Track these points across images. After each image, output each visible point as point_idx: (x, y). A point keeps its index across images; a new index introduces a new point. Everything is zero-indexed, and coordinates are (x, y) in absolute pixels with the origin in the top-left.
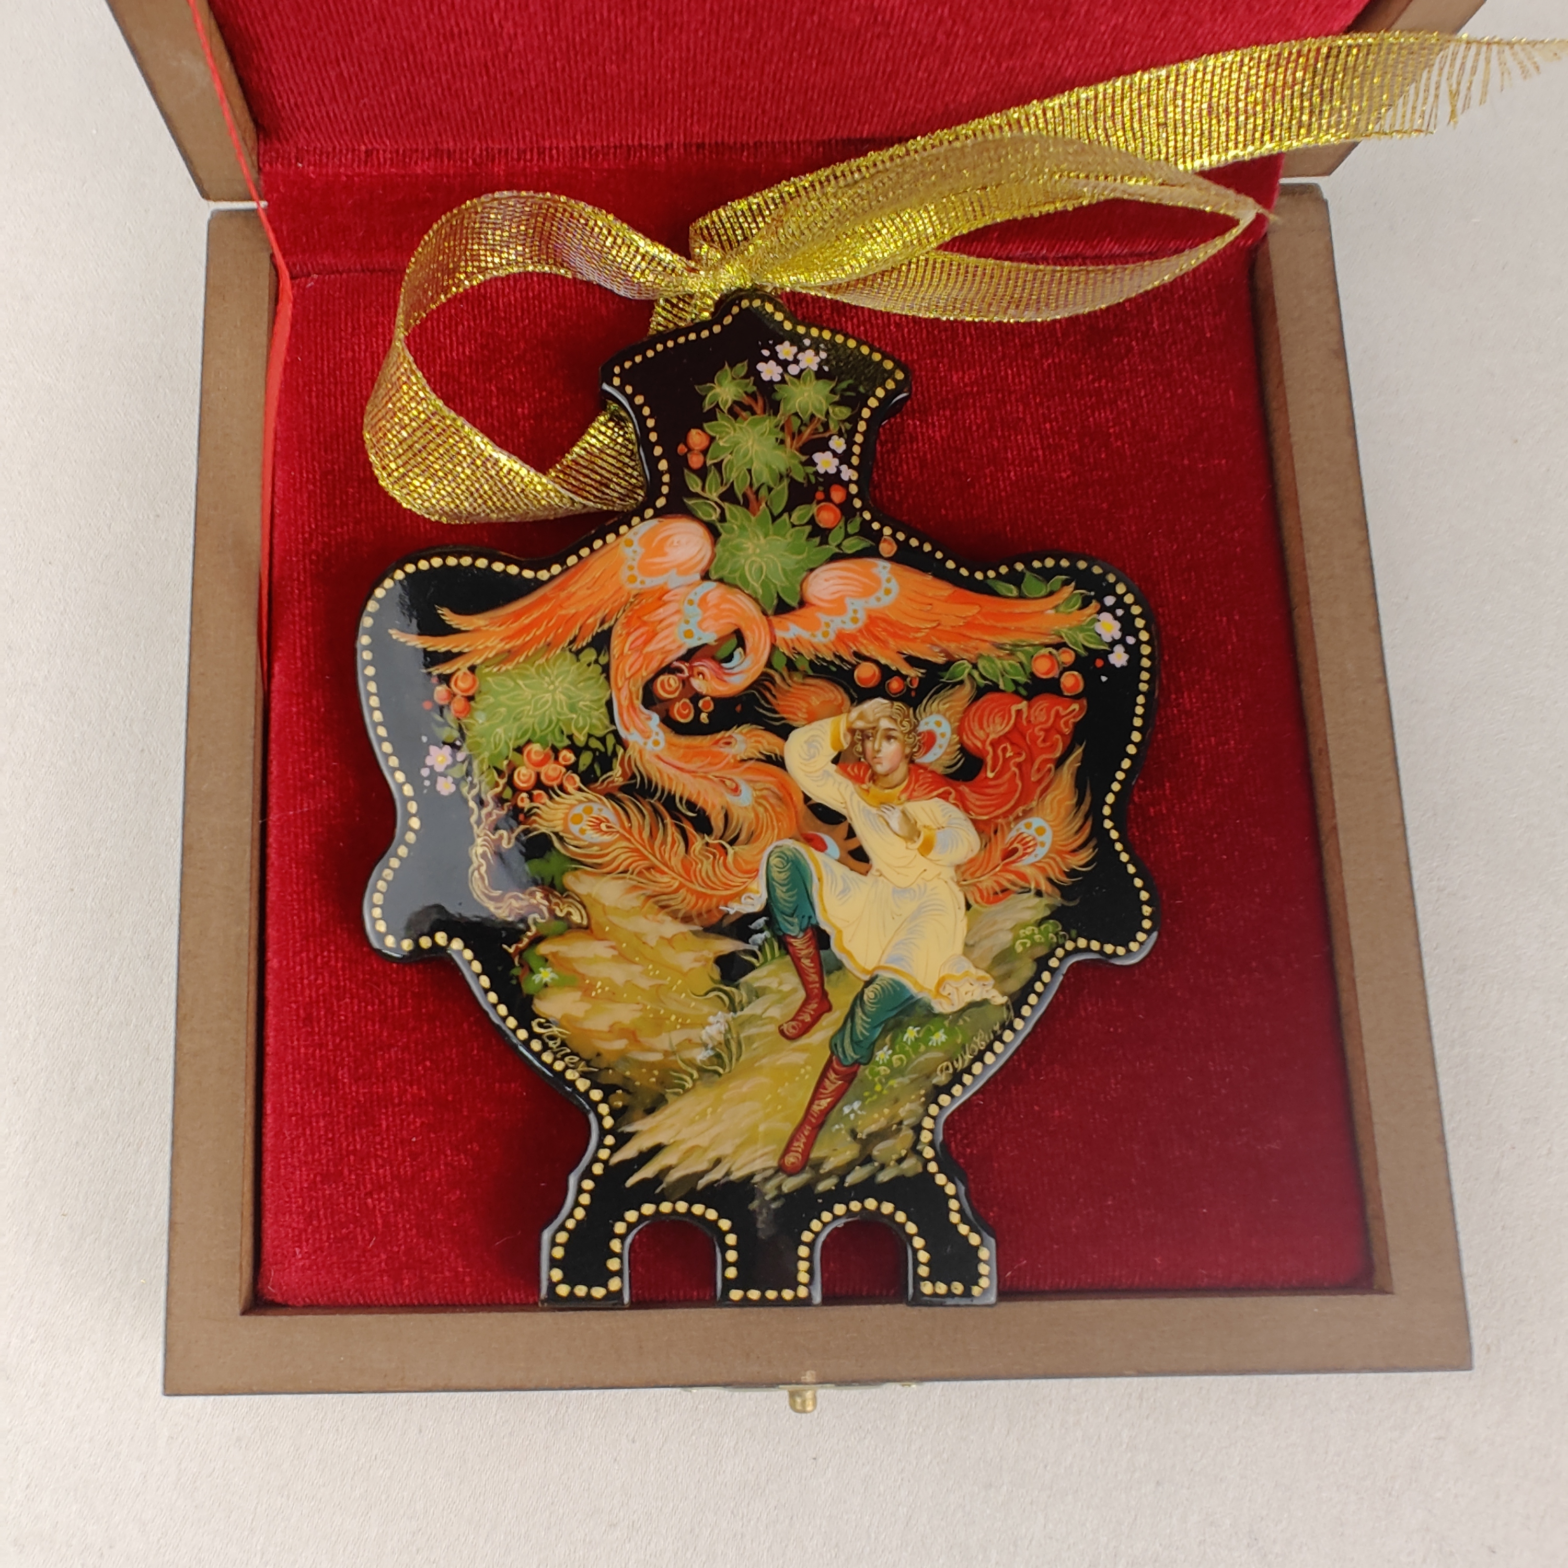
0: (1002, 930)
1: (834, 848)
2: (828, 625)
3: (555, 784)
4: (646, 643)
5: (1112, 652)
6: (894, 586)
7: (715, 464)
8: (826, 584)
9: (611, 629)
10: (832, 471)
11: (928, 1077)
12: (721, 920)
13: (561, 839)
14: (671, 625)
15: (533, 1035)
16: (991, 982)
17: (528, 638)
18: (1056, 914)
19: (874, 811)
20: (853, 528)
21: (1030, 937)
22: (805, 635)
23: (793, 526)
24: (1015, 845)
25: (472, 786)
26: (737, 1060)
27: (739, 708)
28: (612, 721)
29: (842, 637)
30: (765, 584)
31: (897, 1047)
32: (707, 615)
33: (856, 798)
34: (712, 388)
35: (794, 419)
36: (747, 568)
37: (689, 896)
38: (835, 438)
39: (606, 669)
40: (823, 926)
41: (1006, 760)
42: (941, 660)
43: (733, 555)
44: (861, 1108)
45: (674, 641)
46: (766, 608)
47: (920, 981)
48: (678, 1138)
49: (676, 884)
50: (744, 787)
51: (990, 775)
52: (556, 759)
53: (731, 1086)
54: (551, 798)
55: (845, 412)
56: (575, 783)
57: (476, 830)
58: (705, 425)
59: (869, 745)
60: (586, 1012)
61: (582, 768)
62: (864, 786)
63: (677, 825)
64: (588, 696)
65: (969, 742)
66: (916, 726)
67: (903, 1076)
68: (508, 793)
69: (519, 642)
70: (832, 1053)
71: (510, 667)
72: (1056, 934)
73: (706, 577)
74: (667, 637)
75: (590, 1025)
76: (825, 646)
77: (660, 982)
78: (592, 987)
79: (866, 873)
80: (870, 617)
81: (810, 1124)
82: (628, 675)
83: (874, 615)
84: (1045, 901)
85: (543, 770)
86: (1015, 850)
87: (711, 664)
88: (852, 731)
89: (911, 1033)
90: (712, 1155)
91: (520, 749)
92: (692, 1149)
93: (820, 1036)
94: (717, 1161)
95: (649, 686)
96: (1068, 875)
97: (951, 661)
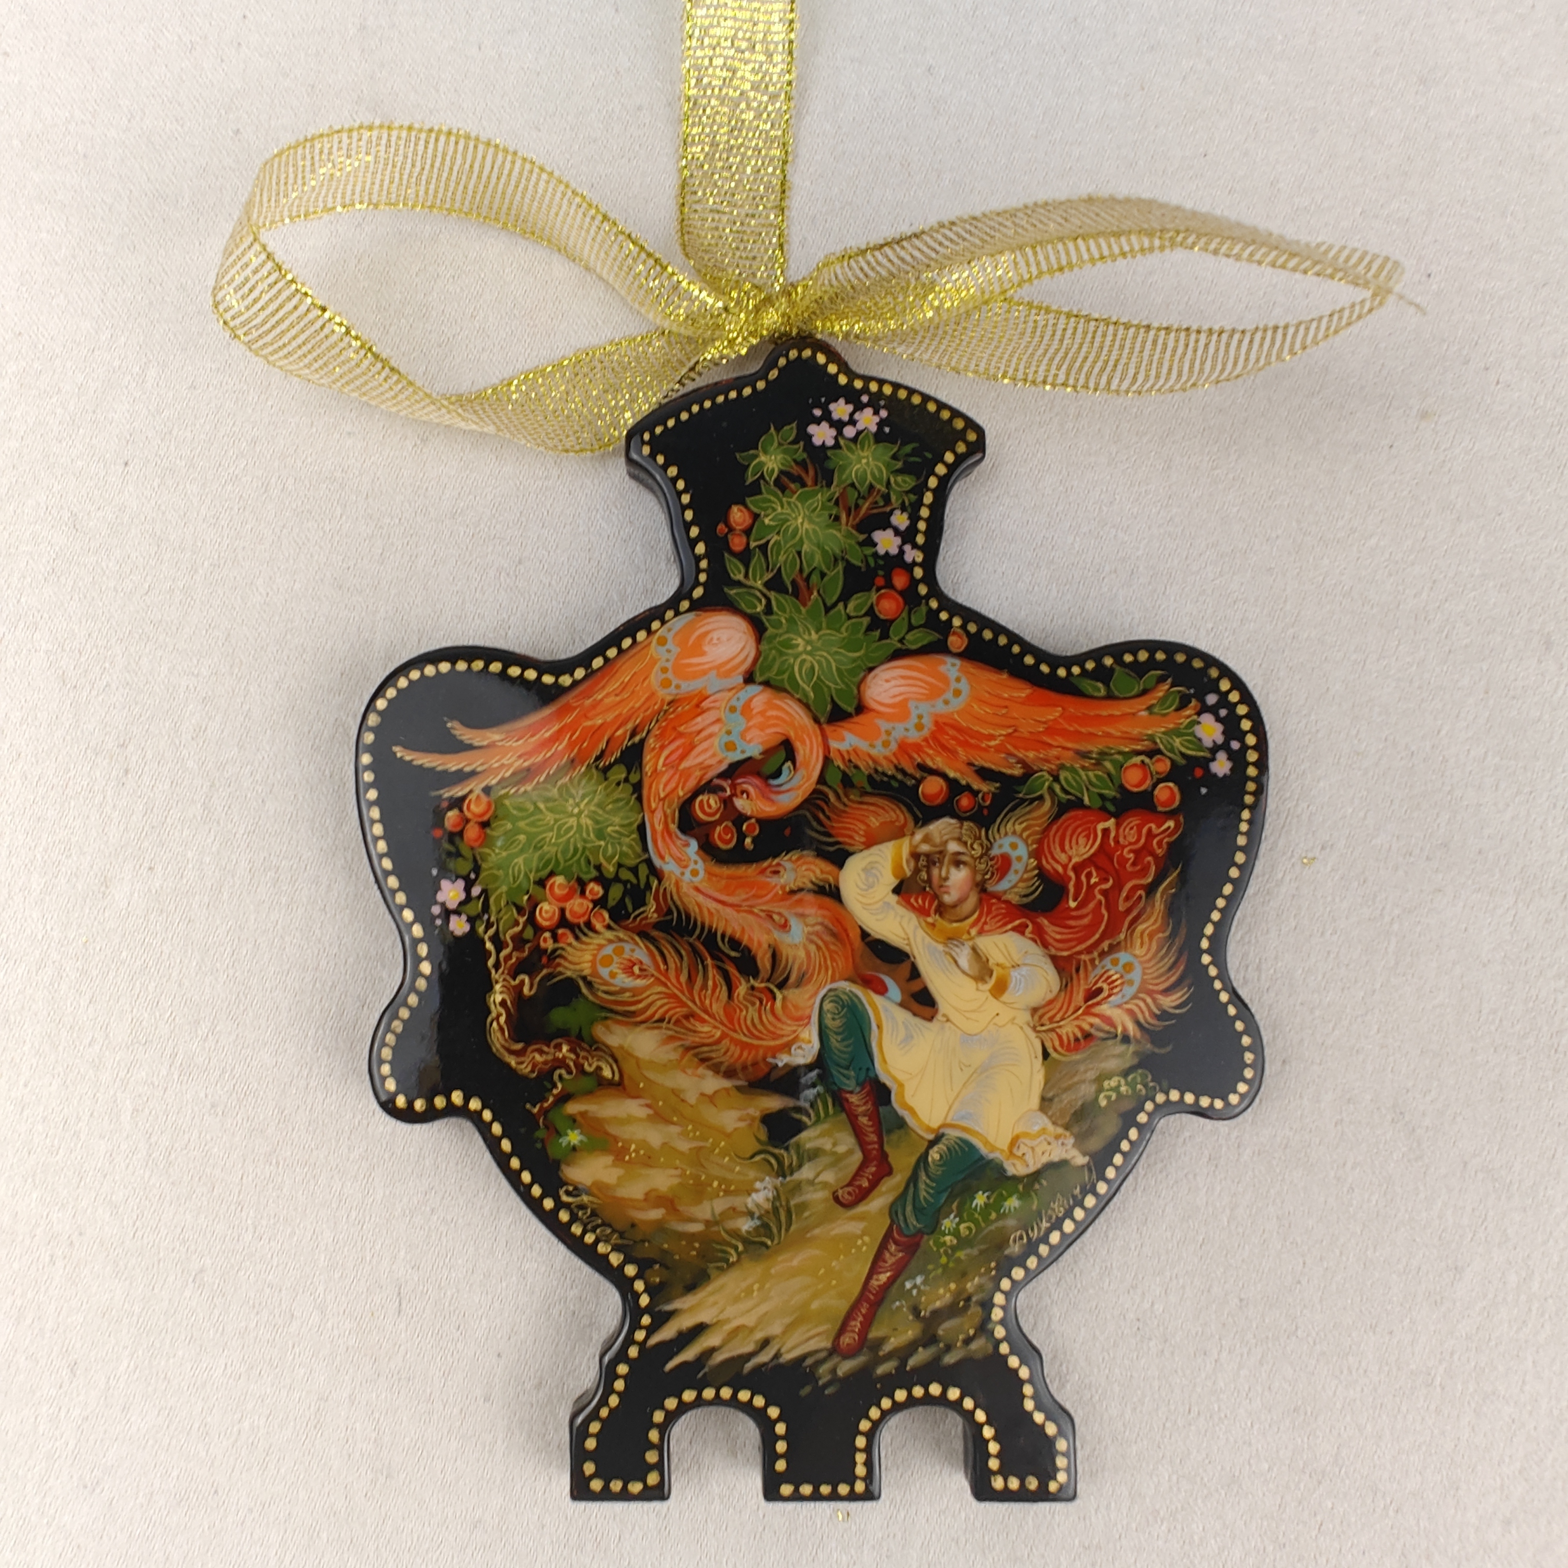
0: (1084, 1081)
1: (895, 992)
2: (888, 733)
3: (581, 921)
4: (682, 758)
5: (1214, 759)
6: (964, 686)
7: (760, 547)
8: (887, 685)
9: (642, 741)
10: (894, 551)
11: (1000, 1249)
12: (769, 1074)
13: (589, 984)
14: (711, 736)
15: (559, 1205)
16: (1071, 1141)
17: (549, 755)
18: (1144, 1062)
19: (941, 947)
20: (919, 617)
21: (1116, 1089)
22: (863, 745)
23: (849, 617)
24: (1099, 985)
25: (489, 925)
26: (787, 1230)
27: (787, 832)
28: (645, 849)
29: (904, 747)
30: (817, 688)
31: (965, 1215)
32: (751, 724)
33: (920, 933)
34: (756, 456)
35: (850, 489)
36: (796, 669)
37: (732, 1048)
38: (897, 512)
39: (638, 788)
40: (884, 1079)
41: (1091, 888)
42: (1017, 771)
43: (781, 654)
44: (925, 1283)
45: (714, 755)
46: (819, 715)
47: (991, 1139)
48: (721, 1317)
49: (718, 1034)
50: (794, 923)
51: (1073, 904)
52: (583, 893)
53: (780, 1258)
54: (577, 938)
55: (909, 482)
56: (604, 920)
57: (494, 975)
58: (748, 500)
59: (935, 872)
60: (619, 1178)
61: (611, 903)
62: (930, 920)
63: (719, 968)
64: (617, 820)
65: (1048, 867)
66: (988, 849)
67: (972, 1247)
68: (529, 933)
69: (540, 758)
70: (892, 1222)
71: (529, 787)
72: (1145, 1086)
73: (749, 679)
74: (706, 750)
75: (623, 1192)
76: (886, 758)
77: (701, 1144)
78: (625, 1150)
79: (930, 1019)
80: (936, 723)
81: (868, 1301)
82: (662, 795)
83: (940, 720)
84: (1132, 1048)
85: (568, 906)
86: (1100, 990)
87: (756, 781)
88: (915, 856)
89: (980, 1199)
90: (759, 1335)
91: (541, 883)
92: (737, 1329)
93: (878, 1203)
94: (765, 1343)
95: (686, 808)
96: (1158, 1017)
97: (1029, 773)
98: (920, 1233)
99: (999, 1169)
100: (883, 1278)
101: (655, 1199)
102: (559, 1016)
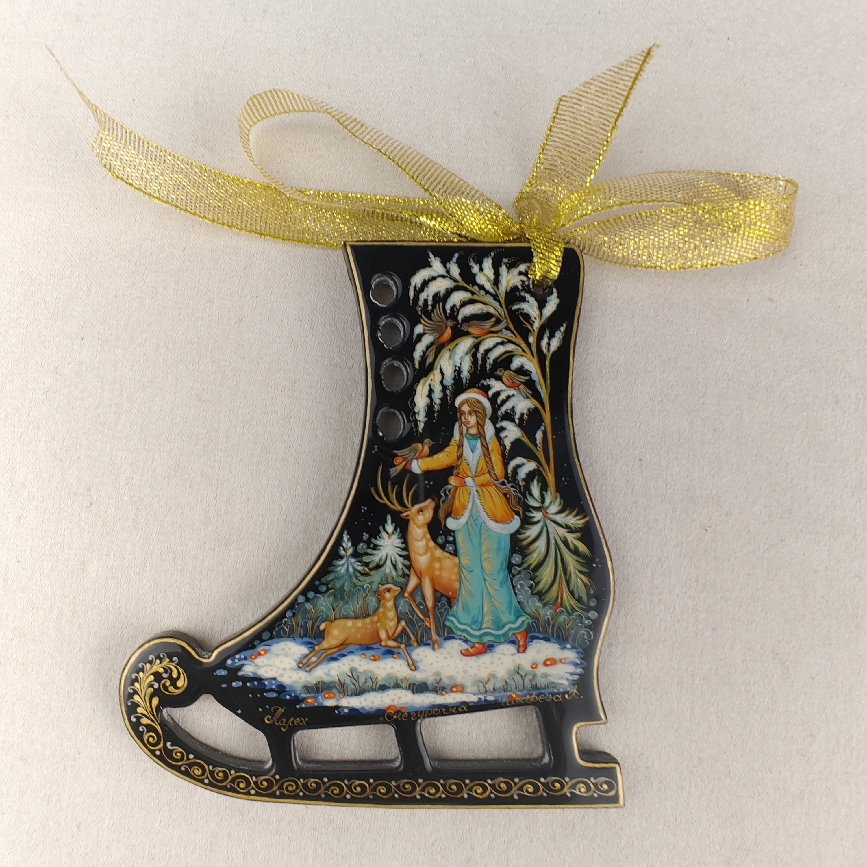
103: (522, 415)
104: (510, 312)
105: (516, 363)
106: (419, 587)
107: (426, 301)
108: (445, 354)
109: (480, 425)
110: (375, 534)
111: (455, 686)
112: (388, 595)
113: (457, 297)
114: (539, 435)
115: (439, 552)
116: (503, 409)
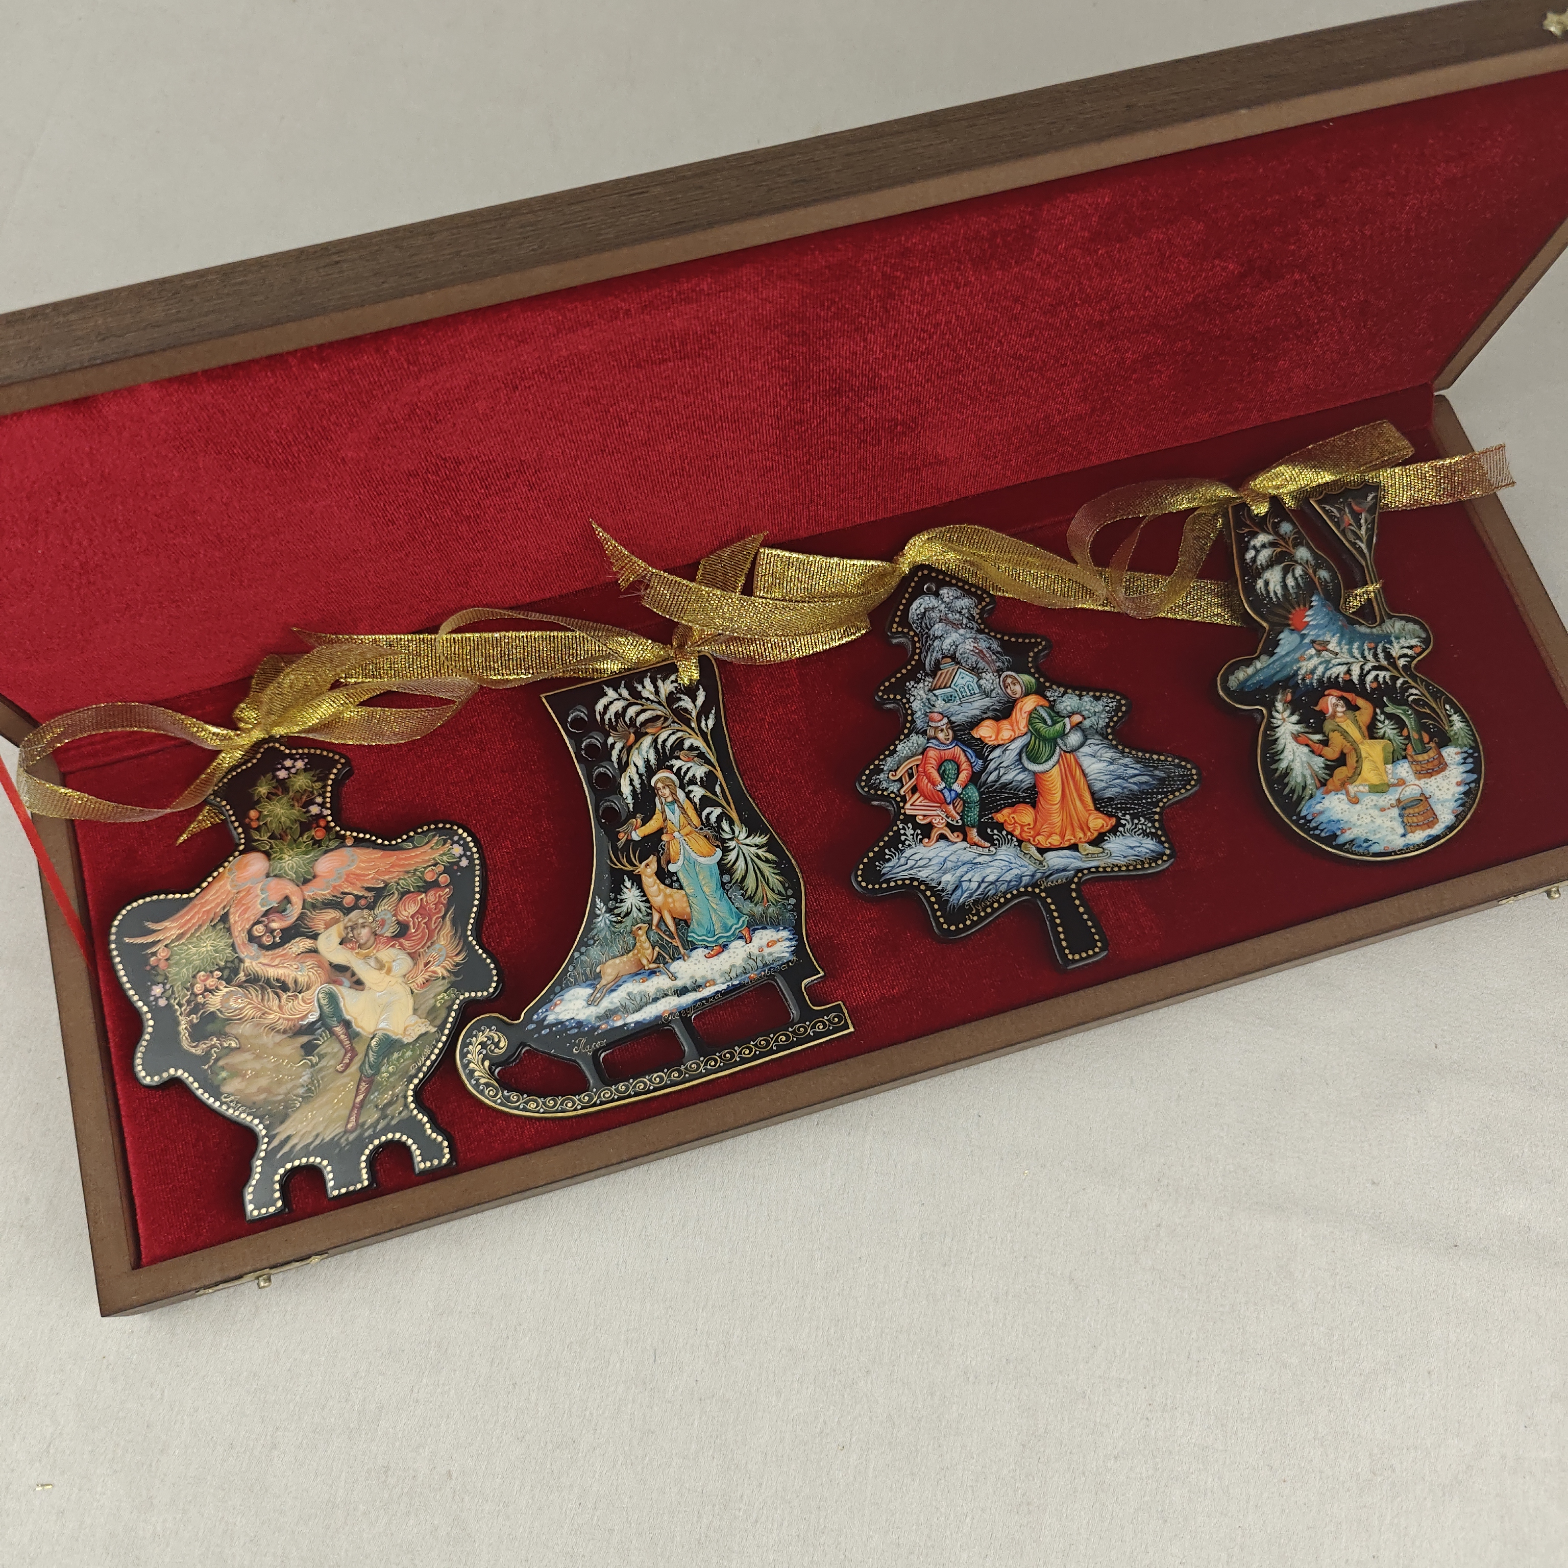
0: (429, 999)
1: (347, 983)
2: (327, 883)
3: (214, 987)
4: (246, 913)
5: (461, 861)
6: (355, 858)
7: (264, 824)
8: (324, 865)
9: (228, 911)
10: (318, 812)
11: (407, 1072)
12: (300, 1028)
13: (221, 1012)
14: (256, 902)
15: (222, 1103)
17: (190, 925)
18: (453, 985)
20: (332, 836)
21: (442, 998)
22: (318, 891)
23: (304, 842)
24: (429, 959)
26: (319, 1088)
27: (293, 931)
28: (236, 952)
29: (334, 887)
30: (296, 873)
32: (271, 893)
34: (256, 789)
35: (297, 794)
36: (286, 868)
37: (284, 1022)
38: (317, 797)
39: (229, 930)
41: (419, 923)
42: (382, 885)
43: (279, 863)
44: (379, 1094)
45: (258, 909)
46: (298, 883)
48: (297, 1131)
49: (277, 1018)
50: (301, 967)
51: (413, 931)
52: (213, 976)
53: (318, 1101)
54: (213, 994)
55: (318, 785)
56: (223, 984)
57: (181, 1018)
58: (256, 807)
60: (245, 1086)
63: (273, 991)
64: (222, 944)
67: (395, 1075)
68: (192, 998)
69: (186, 928)
71: (183, 941)
72: (454, 994)
73: (268, 876)
74: (255, 908)
75: (248, 1091)
76: (327, 893)
77: (278, 1063)
78: (246, 1074)
79: (363, 990)
80: (346, 875)
82: (239, 930)
83: (347, 873)
84: (447, 980)
85: (208, 982)
86: (429, 962)
87: (277, 915)
88: (346, 928)
89: (396, 1055)
90: (314, 1133)
91: (194, 977)
92: (304, 1134)
93: (354, 1068)
94: (317, 1136)
95: (250, 932)
96: (456, 966)
97: (386, 885)
98: (374, 1075)
99: (399, 1041)
100: (361, 1097)
101: (261, 1090)
102: (210, 1027)
103: (701, 778)
104: (672, 710)
105: (687, 744)
106: (662, 919)
107: (610, 719)
108: (634, 752)
109: (673, 794)
110: (619, 891)
111: (708, 981)
112: (640, 932)
113: (632, 711)
114: (718, 789)
115: (669, 890)
116: (687, 778)
